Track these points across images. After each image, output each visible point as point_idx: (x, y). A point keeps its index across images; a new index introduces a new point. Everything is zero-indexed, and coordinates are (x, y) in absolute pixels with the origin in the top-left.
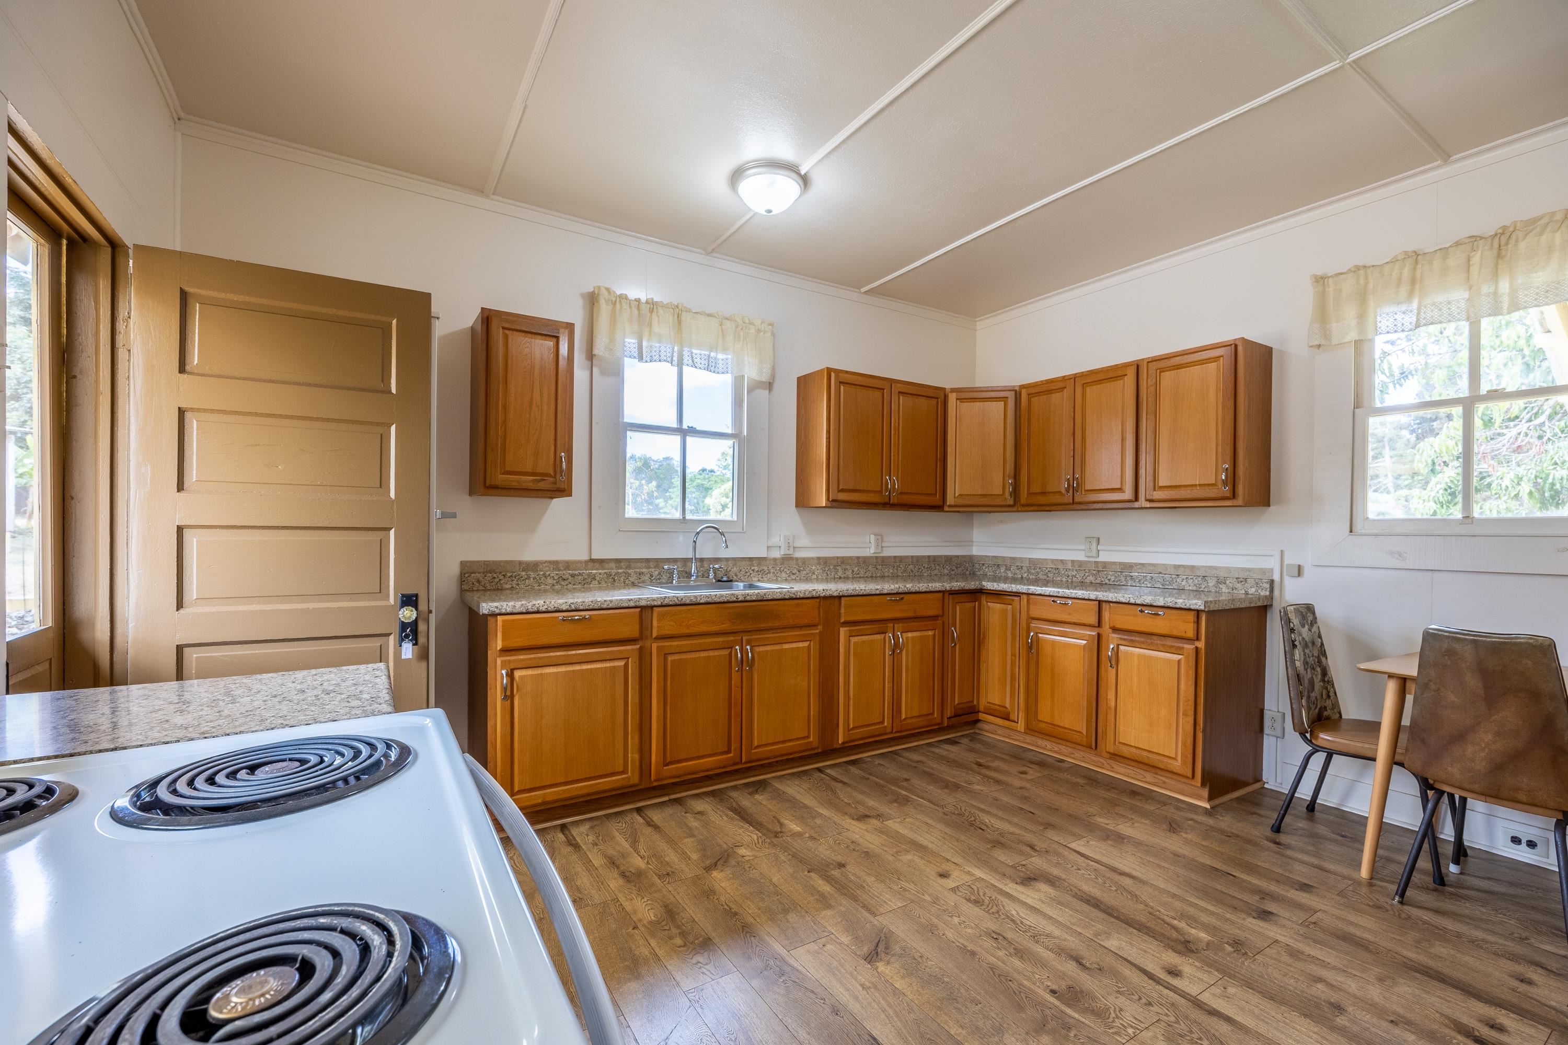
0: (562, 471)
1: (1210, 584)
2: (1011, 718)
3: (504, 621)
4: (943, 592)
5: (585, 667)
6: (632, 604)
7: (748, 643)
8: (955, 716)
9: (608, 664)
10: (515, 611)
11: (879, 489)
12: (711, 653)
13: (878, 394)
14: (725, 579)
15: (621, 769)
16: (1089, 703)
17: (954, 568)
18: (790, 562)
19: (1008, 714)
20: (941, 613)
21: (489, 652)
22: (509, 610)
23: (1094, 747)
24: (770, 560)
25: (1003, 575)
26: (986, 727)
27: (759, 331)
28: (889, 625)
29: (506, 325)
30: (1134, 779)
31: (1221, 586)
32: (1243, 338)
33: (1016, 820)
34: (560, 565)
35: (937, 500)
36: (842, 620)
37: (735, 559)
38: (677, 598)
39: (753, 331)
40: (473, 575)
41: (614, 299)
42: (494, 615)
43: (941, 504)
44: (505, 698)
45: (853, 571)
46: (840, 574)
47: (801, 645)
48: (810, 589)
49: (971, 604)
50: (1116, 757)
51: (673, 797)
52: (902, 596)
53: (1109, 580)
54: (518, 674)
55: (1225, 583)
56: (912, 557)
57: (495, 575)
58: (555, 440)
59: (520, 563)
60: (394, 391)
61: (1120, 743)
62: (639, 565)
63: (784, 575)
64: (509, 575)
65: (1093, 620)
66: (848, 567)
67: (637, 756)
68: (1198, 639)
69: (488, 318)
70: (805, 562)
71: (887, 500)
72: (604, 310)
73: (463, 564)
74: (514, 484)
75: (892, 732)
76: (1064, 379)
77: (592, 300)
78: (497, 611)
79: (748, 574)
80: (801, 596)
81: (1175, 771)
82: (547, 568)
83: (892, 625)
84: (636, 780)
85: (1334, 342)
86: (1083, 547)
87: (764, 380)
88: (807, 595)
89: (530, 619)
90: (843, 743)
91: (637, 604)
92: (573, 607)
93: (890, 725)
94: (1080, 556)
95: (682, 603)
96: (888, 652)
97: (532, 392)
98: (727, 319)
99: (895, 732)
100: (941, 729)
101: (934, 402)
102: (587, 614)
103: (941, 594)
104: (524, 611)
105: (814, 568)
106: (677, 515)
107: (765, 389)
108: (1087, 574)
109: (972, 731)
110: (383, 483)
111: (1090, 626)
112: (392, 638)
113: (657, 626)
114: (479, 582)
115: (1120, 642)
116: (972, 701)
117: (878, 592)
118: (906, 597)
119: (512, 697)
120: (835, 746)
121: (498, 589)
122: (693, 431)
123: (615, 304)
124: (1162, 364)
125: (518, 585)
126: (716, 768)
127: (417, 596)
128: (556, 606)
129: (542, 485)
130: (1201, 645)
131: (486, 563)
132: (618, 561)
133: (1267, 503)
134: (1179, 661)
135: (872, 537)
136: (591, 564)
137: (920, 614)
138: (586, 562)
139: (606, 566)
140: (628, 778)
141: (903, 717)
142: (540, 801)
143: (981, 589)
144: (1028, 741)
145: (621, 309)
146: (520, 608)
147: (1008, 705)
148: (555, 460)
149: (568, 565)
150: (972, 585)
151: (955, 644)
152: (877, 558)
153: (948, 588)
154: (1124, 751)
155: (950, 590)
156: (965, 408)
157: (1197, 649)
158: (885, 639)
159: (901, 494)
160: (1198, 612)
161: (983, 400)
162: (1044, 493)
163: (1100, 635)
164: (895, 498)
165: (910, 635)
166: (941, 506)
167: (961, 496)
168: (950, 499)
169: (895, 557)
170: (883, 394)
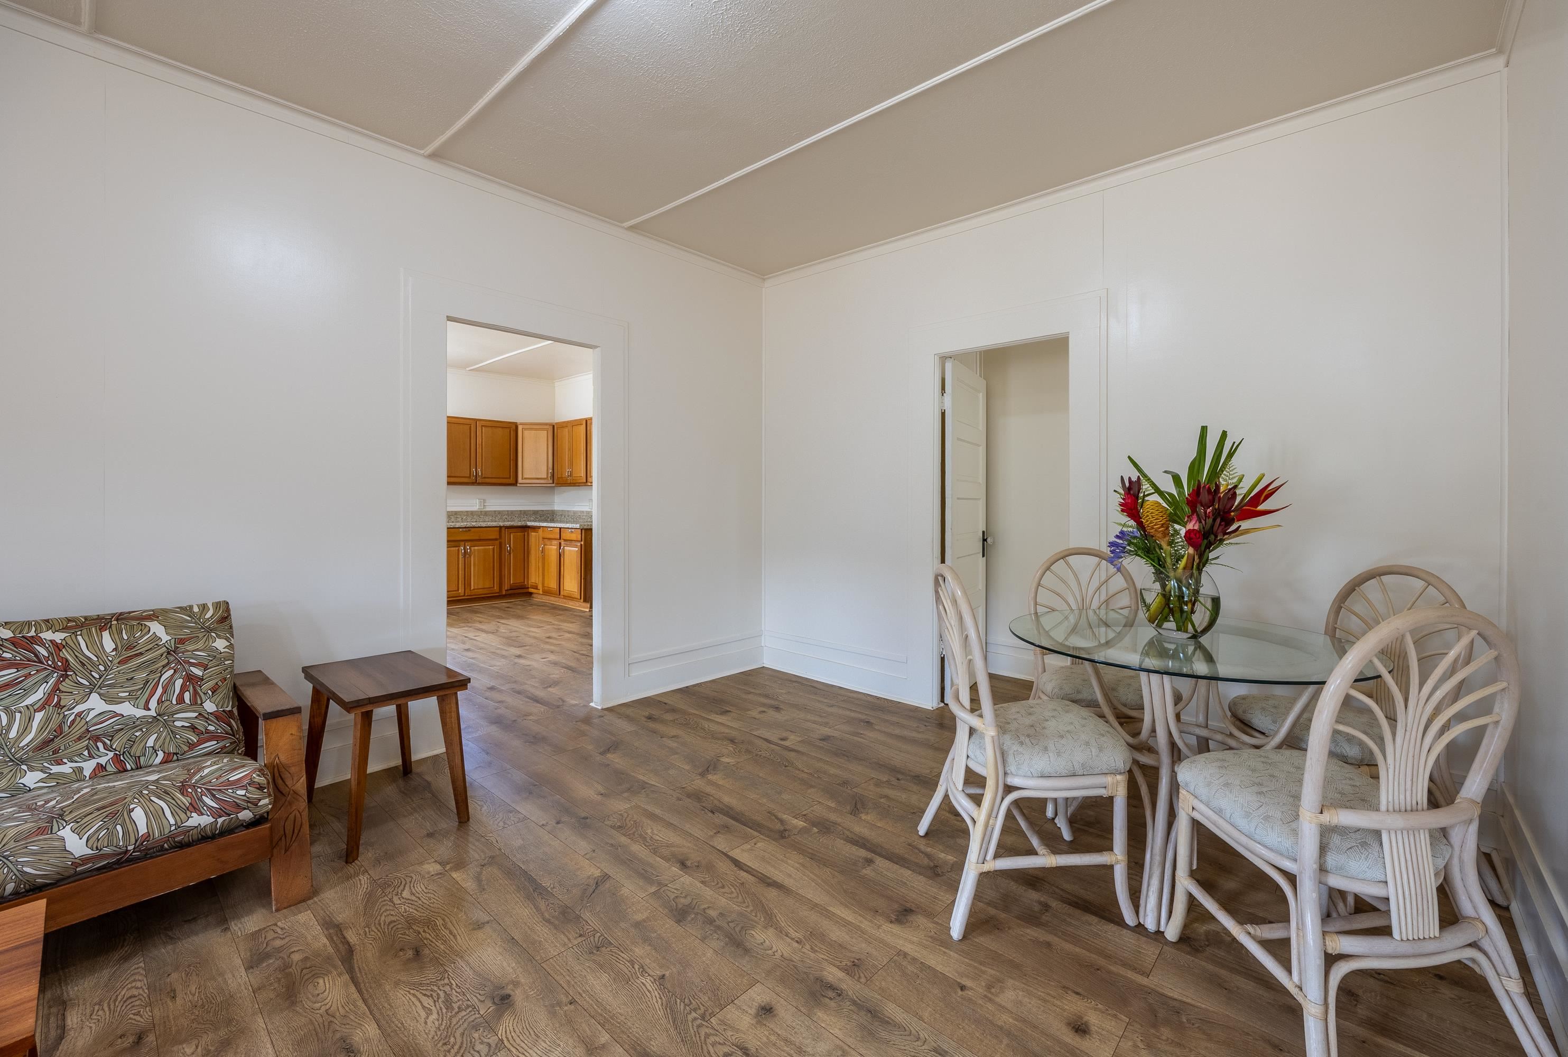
2: (539, 588)
4: (500, 527)
8: (511, 590)
13: (467, 427)
16: (557, 576)
19: (537, 586)
20: (498, 537)
23: (559, 594)
26: (534, 594)
28: (461, 543)
35: (512, 480)
43: (514, 482)
49: (522, 533)
50: (564, 597)
52: (469, 529)
56: (508, 511)
61: (565, 590)
65: (558, 536)
68: (582, 540)
71: (474, 481)
75: (464, 596)
76: (568, 422)
81: (576, 598)
83: (464, 543)
93: (463, 592)
96: (461, 557)
99: (467, 596)
100: (500, 597)
101: (508, 430)
103: (498, 528)
109: (527, 597)
111: (557, 539)
115: (565, 545)
116: (524, 582)
118: (472, 529)
130: (582, 543)
134: (578, 552)
135: (477, 500)
137: (482, 538)
141: (472, 588)
143: (526, 526)
144: (545, 597)
147: (537, 581)
150: (519, 524)
151: (510, 554)
152: (481, 511)
153: (502, 525)
154: (566, 594)
155: (504, 526)
156: (526, 433)
157: (581, 545)
158: (458, 550)
159: (485, 478)
160: (582, 530)
161: (536, 429)
162: (562, 477)
163: (560, 544)
164: (479, 480)
165: (476, 548)
166: (515, 483)
167: (526, 478)
168: (520, 480)
169: (495, 511)
170: (471, 427)
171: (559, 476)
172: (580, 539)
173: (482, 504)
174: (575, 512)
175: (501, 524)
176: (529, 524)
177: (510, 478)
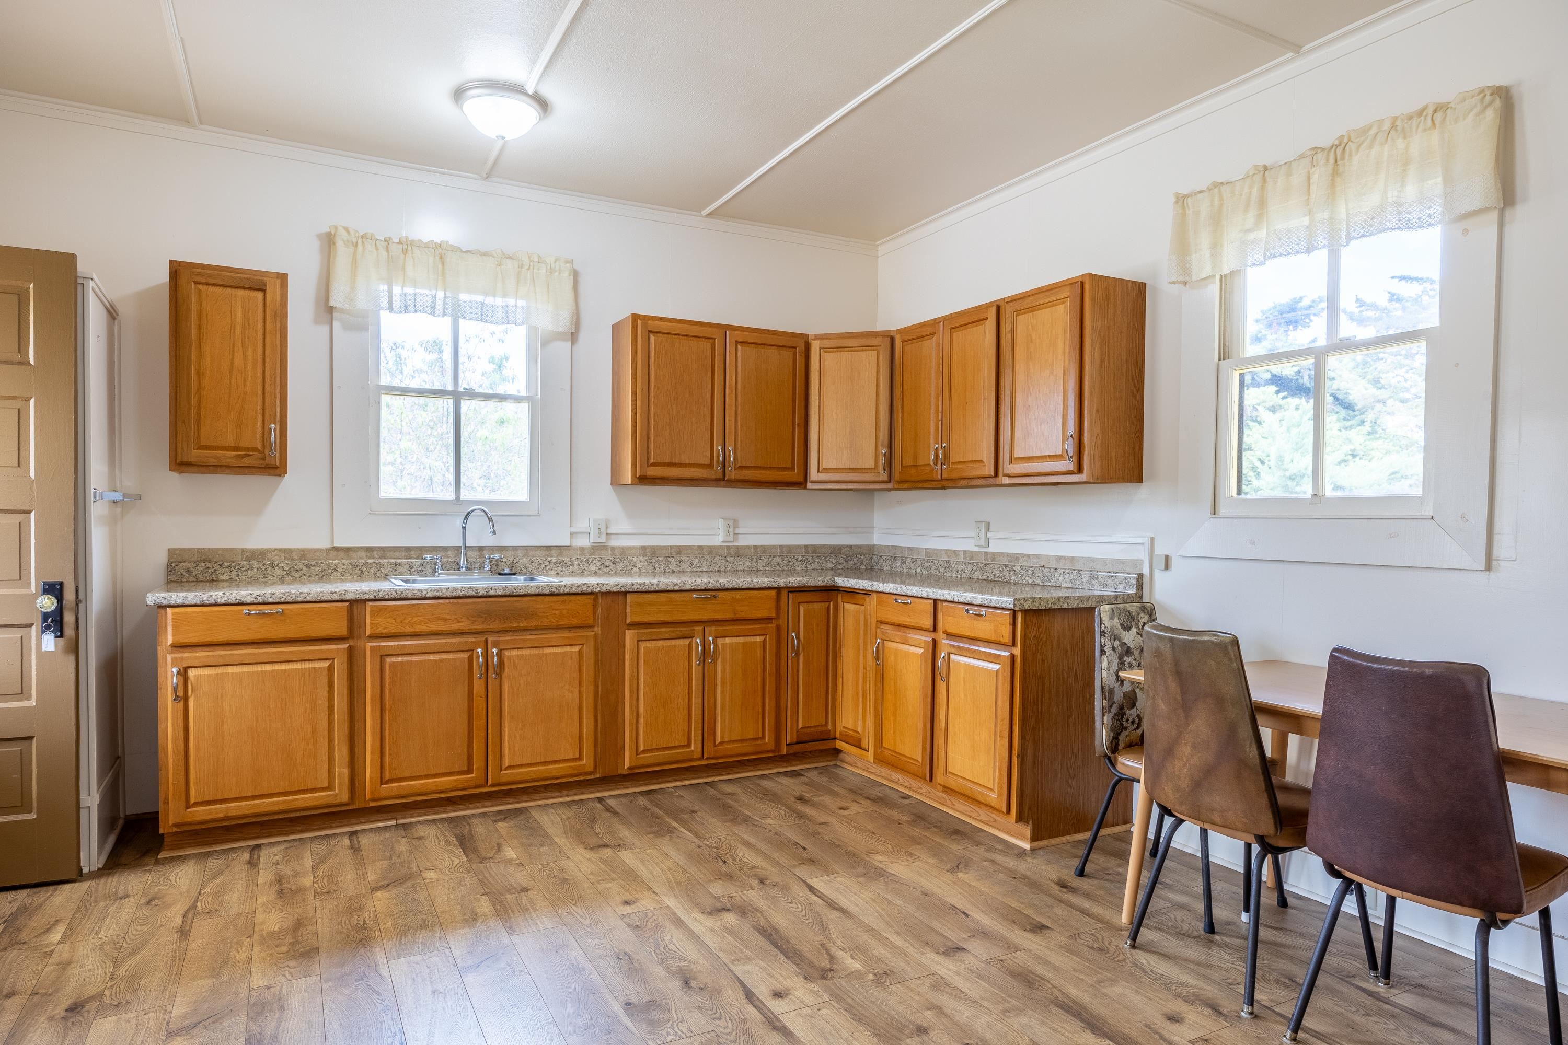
0: (271, 445)
1: (1085, 580)
2: (863, 746)
3: (174, 614)
4: (779, 589)
5: (277, 667)
6: (335, 597)
7: (495, 645)
8: (798, 743)
9: (308, 665)
10: (187, 603)
11: (708, 462)
12: (444, 656)
13: (705, 345)
14: (507, 571)
15: (326, 785)
16: (924, 725)
17: (842, 561)
18: (603, 552)
19: (860, 741)
20: (773, 615)
21: (159, 648)
22: (179, 602)
23: (928, 778)
24: (575, 549)
25: (899, 569)
26: (848, 759)
27: (551, 271)
28: (696, 628)
29: (198, 279)
30: (970, 817)
31: (1093, 582)
32: (1090, 275)
33: (776, 855)
34: (294, 554)
35: (795, 475)
36: (628, 621)
37: (526, 548)
38: (396, 591)
39: (543, 271)
40: (181, 565)
41: (354, 240)
42: (162, 607)
43: (801, 479)
44: (176, 698)
45: (692, 564)
46: (672, 567)
47: (568, 649)
48: (579, 583)
49: (824, 605)
50: (947, 789)
51: (401, 821)
52: (714, 593)
53: (994, 575)
54: (192, 673)
55: (1097, 579)
56: (781, 546)
57: (209, 565)
58: (264, 409)
59: (243, 551)
60: (32, 362)
61: (949, 772)
62: (397, 554)
63: (592, 568)
64: (226, 564)
65: (928, 622)
66: (685, 558)
67: (346, 771)
68: (1014, 644)
69: (176, 271)
70: (624, 551)
71: (720, 475)
72: (342, 254)
73: (171, 552)
74: (211, 460)
75: (702, 758)
76: (936, 322)
77: (329, 241)
78: (165, 603)
79: (543, 566)
80: (566, 591)
81: (992, 805)
82: (277, 558)
83: (701, 628)
84: (344, 797)
85: (1194, 278)
86: (973, 534)
87: (561, 330)
88: (574, 590)
89: (207, 612)
90: (630, 768)
91: (343, 597)
92: (260, 599)
93: (699, 749)
94: (970, 546)
95: (402, 596)
96: (695, 662)
97: (233, 355)
98: (510, 258)
99: (707, 759)
100: (776, 759)
101: (789, 353)
102: (279, 608)
103: (774, 592)
104: (198, 603)
105: (635, 559)
106: (450, 495)
107: (565, 340)
108: (975, 568)
109: (832, 763)
110: (21, 461)
111: (926, 630)
112: (34, 628)
113: (369, 624)
114: (188, 572)
115: (953, 650)
116: (825, 726)
117: (677, 588)
118: (720, 595)
119: (186, 698)
120: (620, 772)
121: (213, 581)
122: (471, 394)
123: (356, 246)
124: (1017, 306)
125: (238, 576)
126: (452, 790)
127: (61, 584)
128: (238, 598)
129: (247, 461)
130: (1017, 651)
131: (200, 551)
132: (369, 549)
133: (1140, 479)
134: (997, 671)
135: (720, 521)
136: (333, 553)
137: (741, 616)
138: (328, 551)
139: (353, 554)
140: (336, 795)
141: (719, 740)
142: (221, 815)
143: (834, 586)
144: (883, 774)
145: (364, 250)
146: (194, 599)
147: (860, 730)
148: (264, 432)
149: (304, 553)
150: (819, 581)
151: (797, 654)
152: (728, 547)
153: (782, 585)
154: (952, 783)
155: (786, 587)
156: (829, 358)
157: (1013, 657)
158: (690, 645)
159: (741, 468)
160: (1014, 612)
161: (852, 349)
162: (915, 466)
163: (934, 642)
164: (731, 474)
165: (727, 640)
166: (801, 484)
167: (826, 470)
168: (814, 474)
169: (755, 547)
170: (713, 345)
171: (909, 461)
172: (1007, 638)
173: (731, 530)
174: (928, 552)
175: (781, 582)
176: (842, 582)
177: (792, 468)
